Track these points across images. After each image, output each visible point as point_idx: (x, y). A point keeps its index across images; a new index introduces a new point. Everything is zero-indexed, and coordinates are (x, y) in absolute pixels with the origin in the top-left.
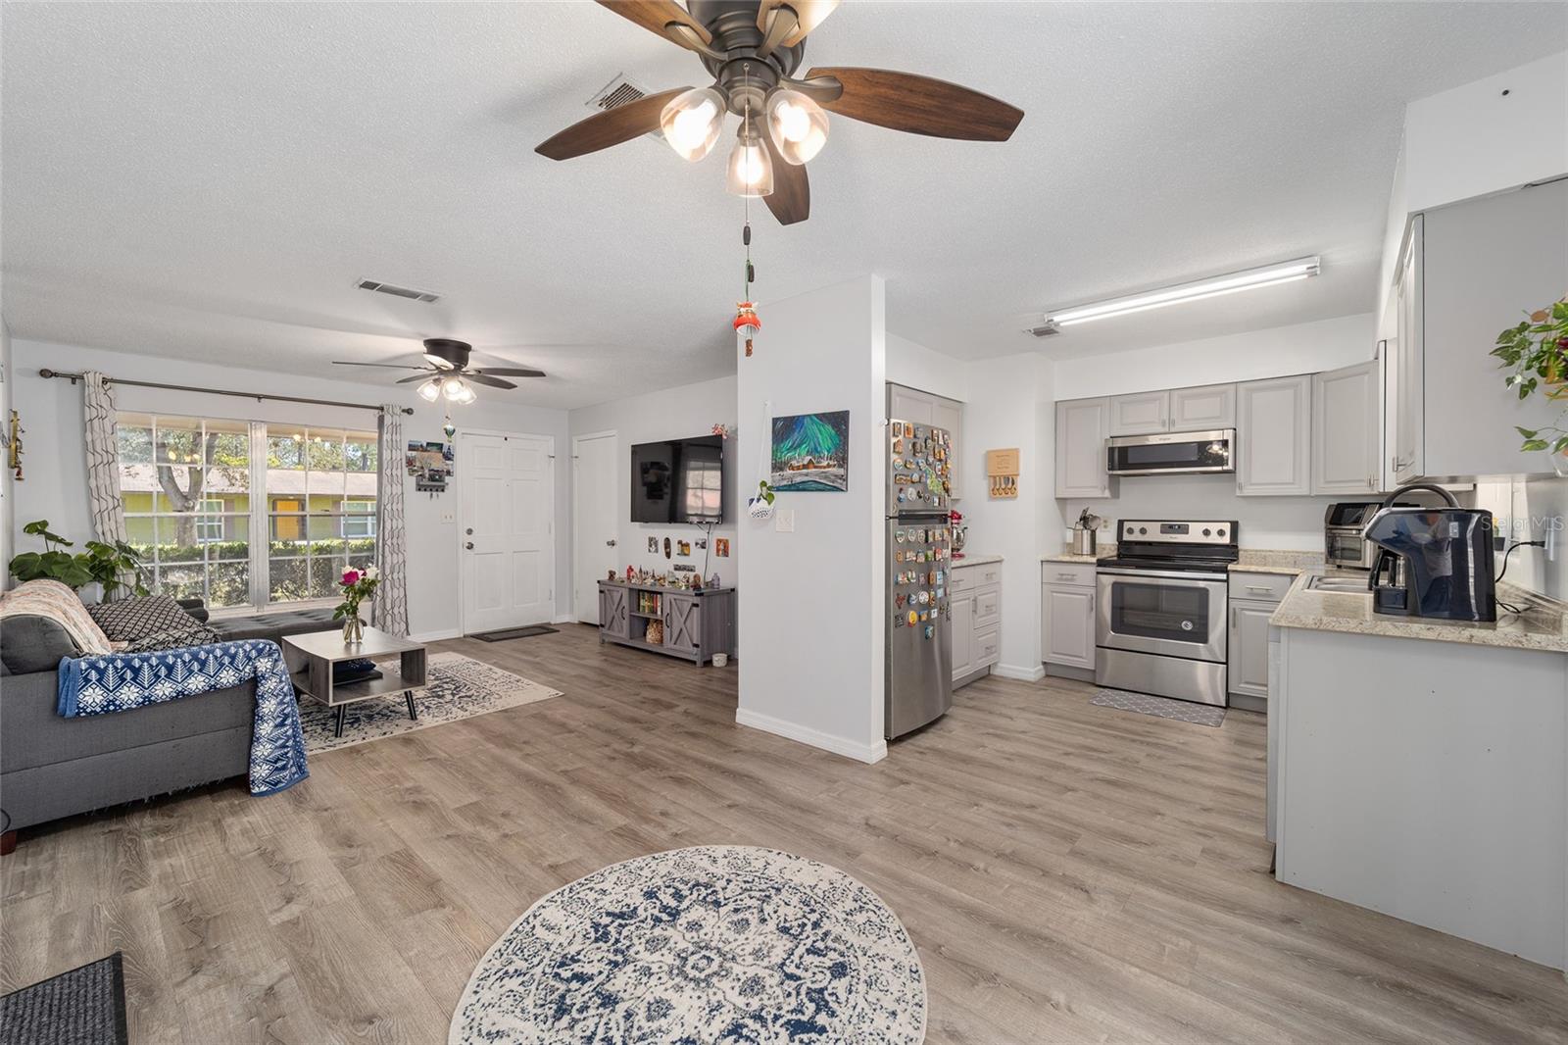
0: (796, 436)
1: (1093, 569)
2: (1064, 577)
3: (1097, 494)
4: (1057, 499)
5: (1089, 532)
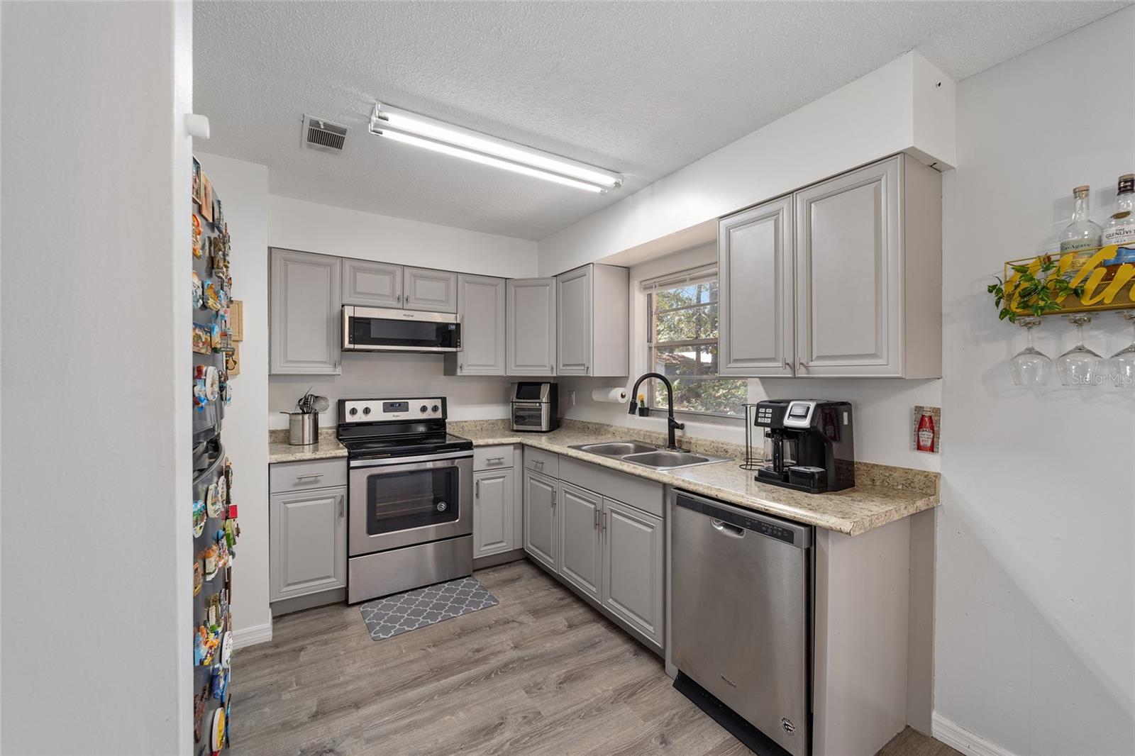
1: (343, 465)
2: (304, 481)
3: (328, 370)
4: (270, 375)
5: (312, 415)
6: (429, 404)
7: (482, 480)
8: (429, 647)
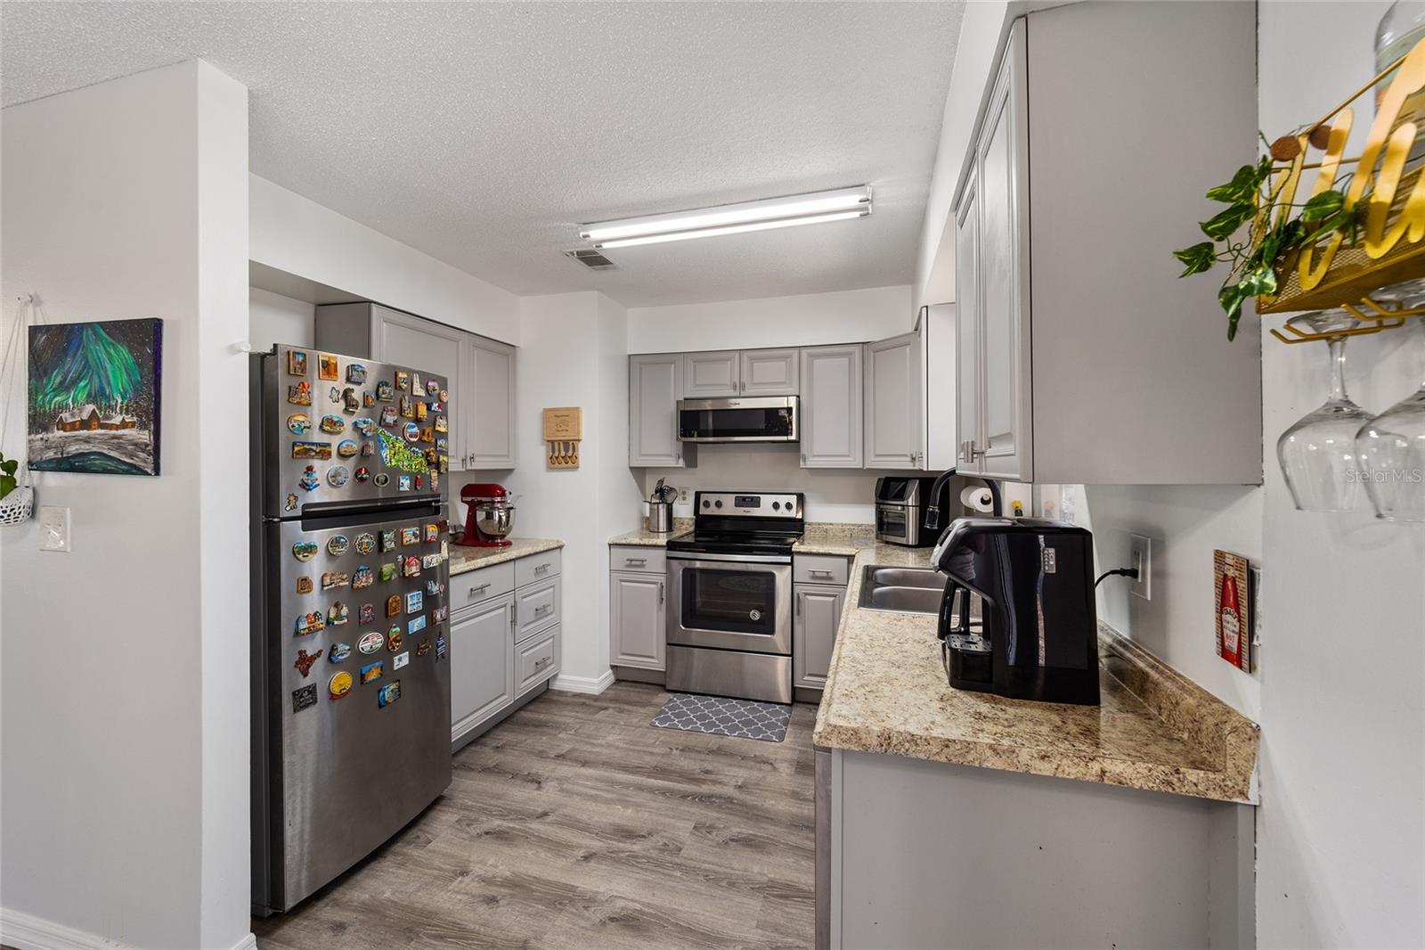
0: (72, 365)
1: (662, 553)
2: (634, 563)
3: (671, 463)
4: (631, 468)
5: (665, 505)
6: (783, 500)
7: (806, 594)
8: (677, 749)
